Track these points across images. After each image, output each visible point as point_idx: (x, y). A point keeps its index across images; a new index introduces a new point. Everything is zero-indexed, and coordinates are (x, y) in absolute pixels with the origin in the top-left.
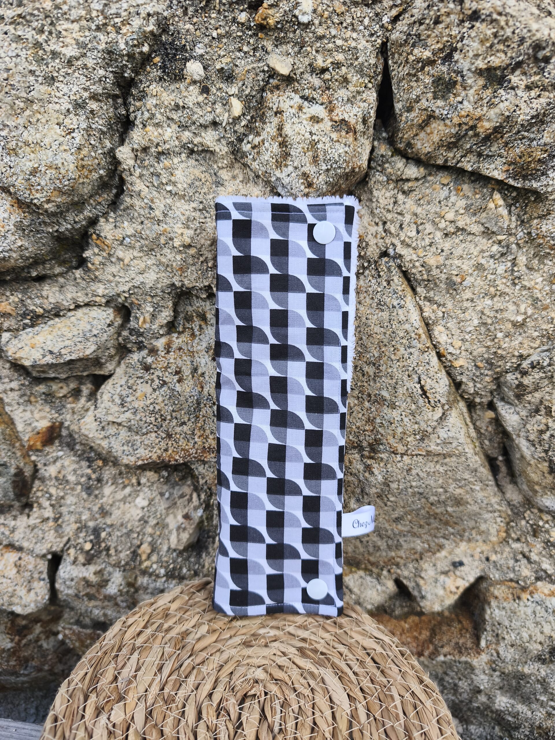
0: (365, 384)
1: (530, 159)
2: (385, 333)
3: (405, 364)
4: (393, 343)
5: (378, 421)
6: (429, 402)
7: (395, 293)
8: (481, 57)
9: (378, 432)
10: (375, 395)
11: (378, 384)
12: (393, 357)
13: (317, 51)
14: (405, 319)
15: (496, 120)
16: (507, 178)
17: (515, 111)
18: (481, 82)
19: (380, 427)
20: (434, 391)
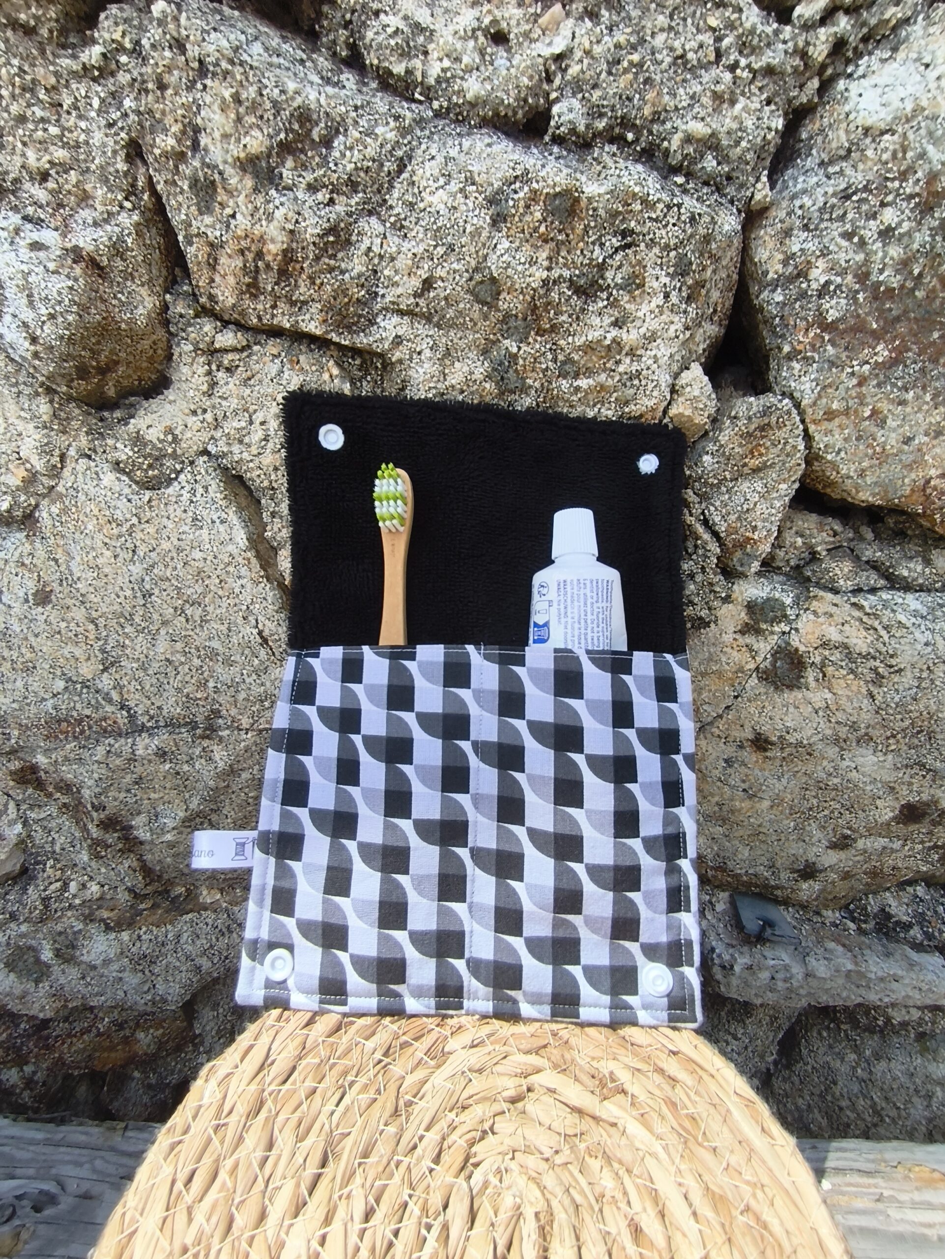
0: (191, 633)
1: (346, 300)
2: (205, 559)
3: (237, 601)
4: (218, 572)
5: (211, 684)
6: (274, 654)
7: (215, 502)
8: (233, 139)
9: (214, 699)
10: (204, 648)
11: (206, 632)
12: (220, 593)
13: (24, 144)
14: (228, 537)
15: (280, 239)
16: (327, 332)
17: (297, 222)
18: (249, 182)
19: (215, 692)
20: (276, 637)
